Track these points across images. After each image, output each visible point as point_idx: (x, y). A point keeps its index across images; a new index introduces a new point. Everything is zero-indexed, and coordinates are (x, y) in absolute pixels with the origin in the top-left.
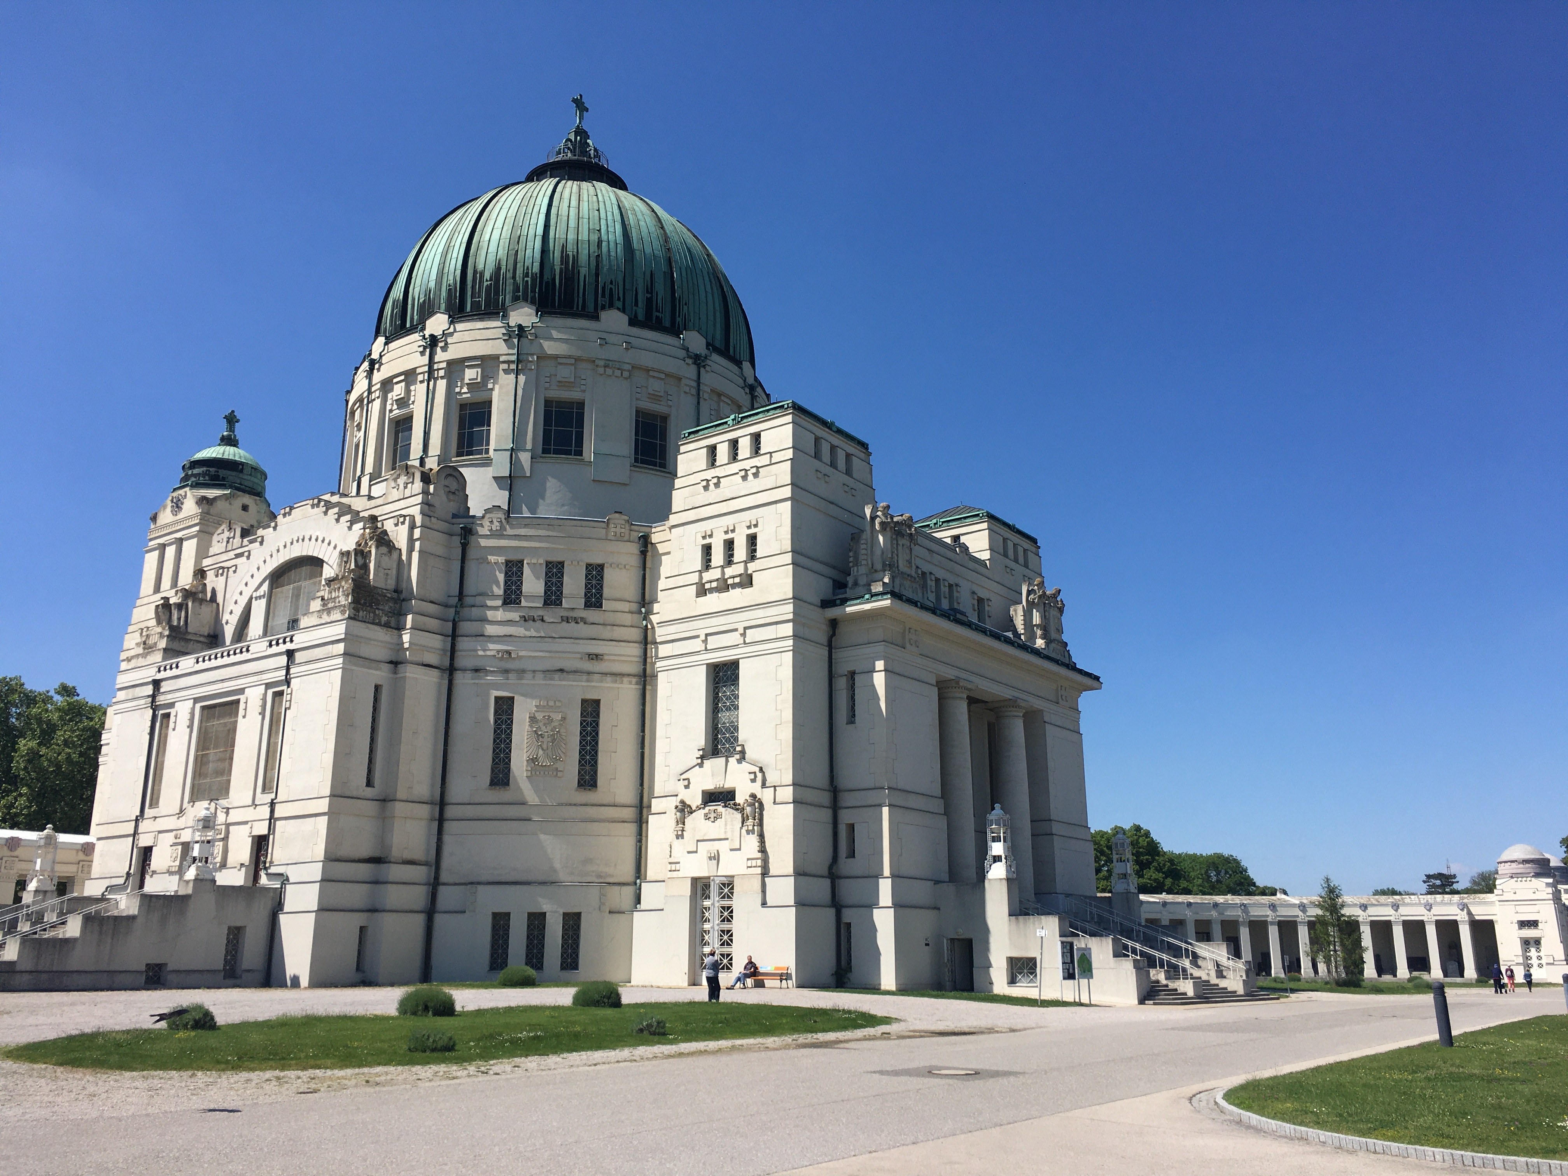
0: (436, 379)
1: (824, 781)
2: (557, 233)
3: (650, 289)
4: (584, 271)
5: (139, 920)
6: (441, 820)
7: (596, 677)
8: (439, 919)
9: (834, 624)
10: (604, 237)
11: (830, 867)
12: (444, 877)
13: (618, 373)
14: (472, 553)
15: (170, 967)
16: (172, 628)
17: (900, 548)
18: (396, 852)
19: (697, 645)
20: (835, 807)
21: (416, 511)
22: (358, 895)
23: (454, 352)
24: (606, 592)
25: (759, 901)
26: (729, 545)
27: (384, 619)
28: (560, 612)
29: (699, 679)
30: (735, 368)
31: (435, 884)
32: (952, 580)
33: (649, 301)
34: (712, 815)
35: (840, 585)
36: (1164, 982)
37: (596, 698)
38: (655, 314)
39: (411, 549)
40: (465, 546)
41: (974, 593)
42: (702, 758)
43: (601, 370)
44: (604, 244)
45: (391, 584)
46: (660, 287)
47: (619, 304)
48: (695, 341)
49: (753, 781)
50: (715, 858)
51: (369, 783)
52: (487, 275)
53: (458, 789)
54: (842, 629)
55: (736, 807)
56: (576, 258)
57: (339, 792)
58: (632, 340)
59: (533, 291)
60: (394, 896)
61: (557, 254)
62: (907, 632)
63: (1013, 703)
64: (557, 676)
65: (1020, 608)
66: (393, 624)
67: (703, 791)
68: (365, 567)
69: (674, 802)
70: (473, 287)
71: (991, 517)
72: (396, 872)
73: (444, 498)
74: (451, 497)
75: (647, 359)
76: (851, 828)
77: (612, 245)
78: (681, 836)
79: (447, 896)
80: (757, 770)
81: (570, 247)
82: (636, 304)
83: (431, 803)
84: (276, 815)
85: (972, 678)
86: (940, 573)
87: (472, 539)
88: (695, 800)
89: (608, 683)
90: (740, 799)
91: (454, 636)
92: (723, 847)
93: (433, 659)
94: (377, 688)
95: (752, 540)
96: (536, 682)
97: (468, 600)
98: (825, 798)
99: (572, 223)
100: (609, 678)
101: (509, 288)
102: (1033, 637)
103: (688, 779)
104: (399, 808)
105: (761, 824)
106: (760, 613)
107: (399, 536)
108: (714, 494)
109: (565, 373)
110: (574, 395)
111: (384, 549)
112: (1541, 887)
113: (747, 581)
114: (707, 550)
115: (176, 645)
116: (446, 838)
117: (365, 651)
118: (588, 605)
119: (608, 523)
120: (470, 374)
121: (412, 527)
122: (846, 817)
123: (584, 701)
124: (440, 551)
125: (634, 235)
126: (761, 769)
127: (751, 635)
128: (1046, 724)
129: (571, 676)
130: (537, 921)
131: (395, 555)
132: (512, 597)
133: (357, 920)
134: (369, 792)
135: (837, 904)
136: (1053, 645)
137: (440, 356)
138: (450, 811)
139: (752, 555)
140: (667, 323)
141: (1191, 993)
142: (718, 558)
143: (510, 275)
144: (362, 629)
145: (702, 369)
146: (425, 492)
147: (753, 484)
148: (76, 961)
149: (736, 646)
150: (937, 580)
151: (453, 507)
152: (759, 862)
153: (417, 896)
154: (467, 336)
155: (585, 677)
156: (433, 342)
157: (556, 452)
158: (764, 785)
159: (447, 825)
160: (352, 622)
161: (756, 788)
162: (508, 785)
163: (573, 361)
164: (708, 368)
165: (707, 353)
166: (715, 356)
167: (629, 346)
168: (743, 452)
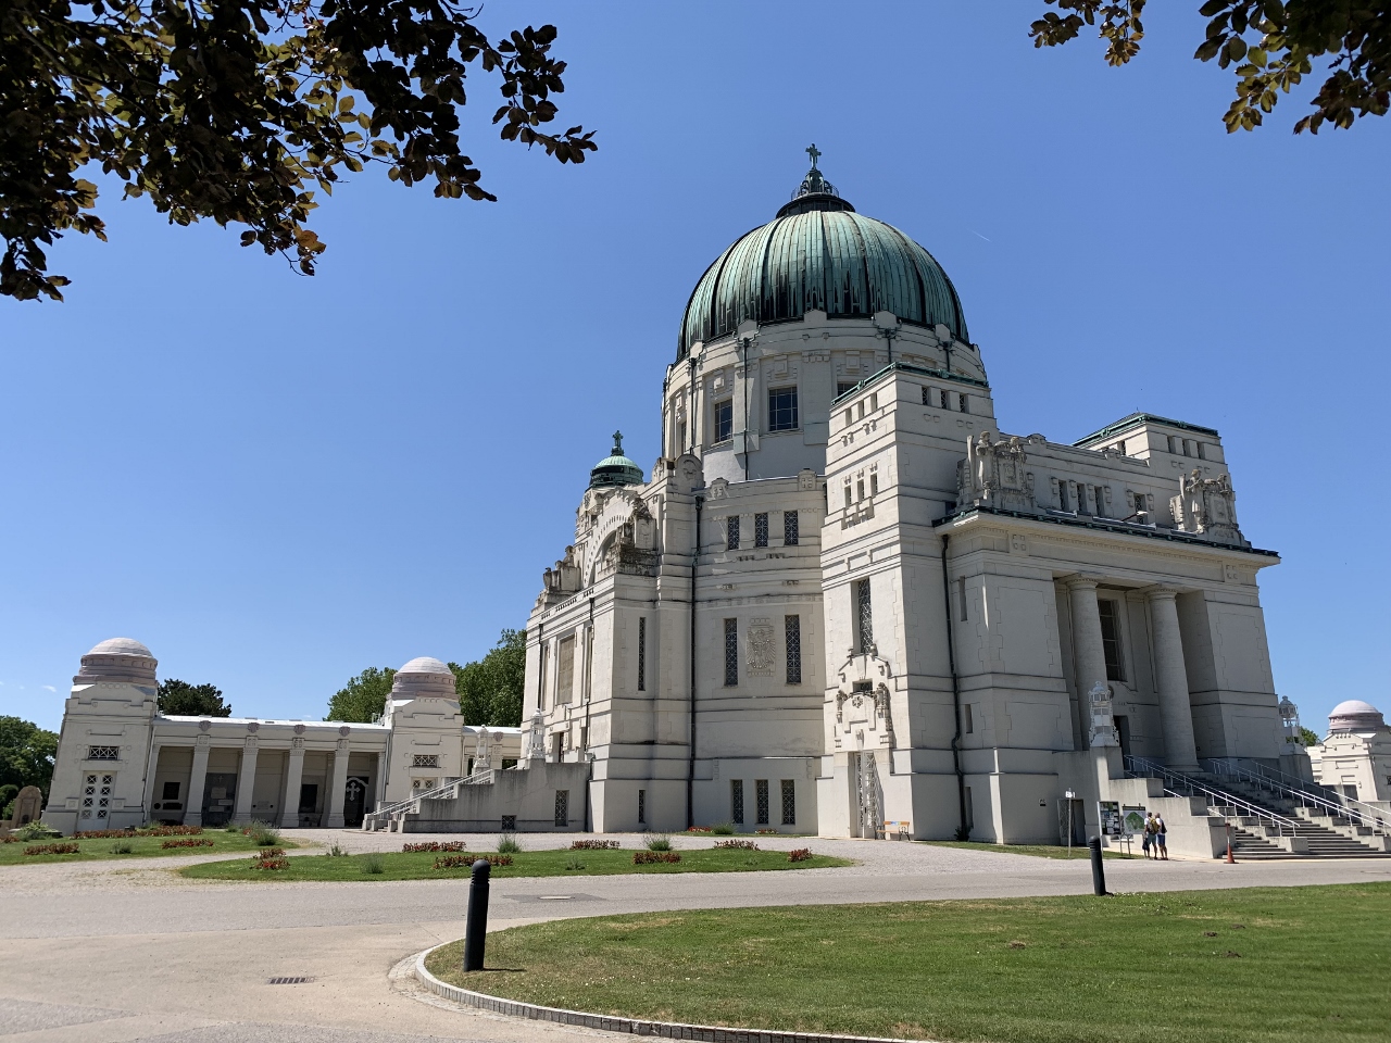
0: (697, 390)
1: (946, 670)
2: (773, 262)
3: (847, 287)
4: (793, 285)
5: (495, 787)
6: (694, 712)
7: (794, 597)
8: (695, 783)
9: (946, 538)
10: (808, 255)
11: (954, 740)
12: (698, 755)
13: (820, 358)
14: (704, 515)
15: (518, 818)
16: (551, 588)
17: (1001, 468)
18: (661, 737)
19: (843, 568)
20: (956, 691)
21: (663, 491)
22: (637, 768)
23: (708, 367)
24: (801, 532)
25: (888, 771)
26: (861, 485)
27: (644, 570)
28: (766, 551)
29: (845, 594)
30: (928, 332)
31: (693, 759)
32: (1099, 483)
33: (847, 296)
34: (857, 702)
35: (951, 505)
36: (1266, 839)
37: (796, 613)
38: (853, 304)
39: (662, 519)
40: (699, 510)
41: (1129, 491)
42: (851, 657)
43: (807, 359)
44: (808, 260)
45: (650, 545)
46: (856, 285)
47: (821, 304)
48: (885, 319)
49: (882, 673)
50: (861, 736)
51: (641, 688)
52: (728, 306)
53: (703, 691)
54: (954, 542)
55: (872, 695)
56: (787, 277)
57: (618, 696)
58: (830, 330)
59: (757, 310)
60: (660, 768)
61: (774, 277)
62: (1010, 539)
63: (1159, 587)
64: (765, 599)
65: (1178, 499)
66: (651, 574)
67: (854, 683)
68: (631, 535)
69: (836, 692)
70: (720, 316)
71: (1150, 419)
72: (660, 750)
73: (684, 477)
74: (689, 476)
75: (841, 343)
76: (968, 706)
77: (814, 260)
78: (840, 720)
79: (701, 768)
80: (884, 664)
81: (783, 270)
82: (836, 301)
83: (687, 700)
84: (590, 713)
85: (1102, 570)
86: (1081, 479)
87: (704, 504)
88: (848, 689)
89: (804, 601)
90: (875, 688)
91: (694, 577)
92: (865, 727)
93: (681, 595)
94: (642, 620)
95: (874, 479)
96: (751, 605)
97: (704, 550)
98: (947, 684)
99: (785, 251)
100: (804, 598)
101: (742, 311)
102: (1191, 525)
103: (843, 674)
104: (660, 704)
105: (888, 708)
106: (879, 537)
107: (654, 509)
108: (851, 447)
109: (780, 367)
110: (789, 382)
111: (643, 521)
112: (1359, 743)
113: (869, 514)
114: (848, 490)
115: (553, 600)
116: (698, 725)
117: (630, 594)
118: (788, 543)
119: (798, 478)
120: (718, 382)
121: (662, 503)
122: (964, 698)
123: (787, 617)
124: (683, 516)
125: (834, 247)
126: (887, 664)
127: (877, 556)
128: (1208, 603)
129: (776, 599)
130: (762, 786)
131: (652, 524)
132: (733, 543)
133: (638, 785)
134: (642, 694)
135: (960, 773)
136: (1212, 530)
137: (699, 373)
138: (700, 706)
139: (875, 491)
140: (863, 310)
141: (1289, 850)
142: (855, 498)
143: (742, 302)
144: (626, 579)
145: (893, 341)
146: (670, 476)
147: (874, 435)
148: (457, 813)
149: (866, 566)
150: (1080, 487)
151: (692, 483)
152: (887, 739)
153: (681, 768)
154: (713, 354)
155: (786, 598)
156: (693, 362)
157: (780, 428)
158: (890, 676)
159: (698, 715)
160: (619, 576)
161: (884, 679)
162: (736, 683)
163: (785, 357)
164: (898, 338)
165: (898, 326)
166: (905, 327)
167: (827, 336)
168: (868, 410)
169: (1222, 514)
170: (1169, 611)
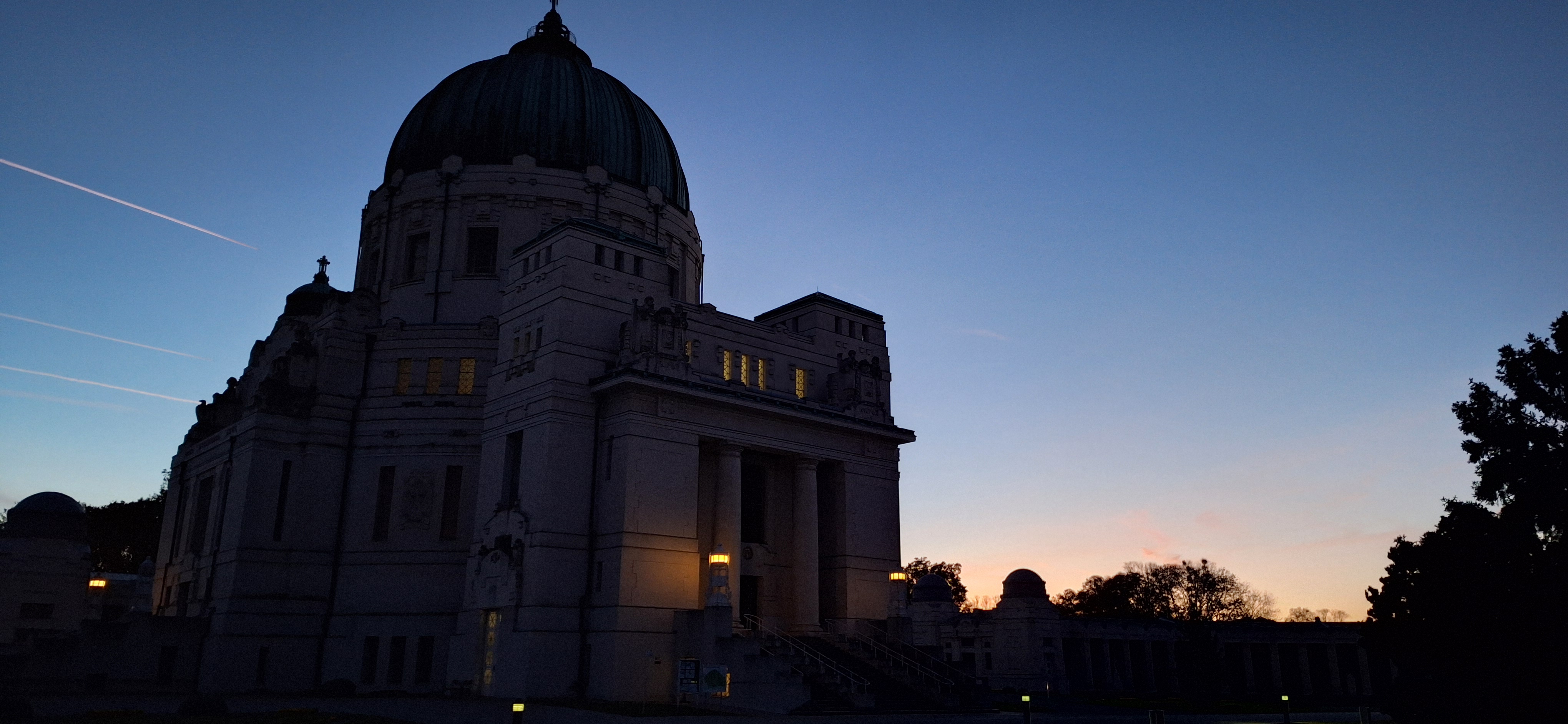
0: (393, 221)
1: (585, 529)
6: (336, 565)
7: (460, 448)
8: (327, 641)
11: (583, 598)
12: (335, 611)
13: (525, 204)
14: (374, 355)
18: (294, 591)
19: (502, 420)
20: (592, 549)
23: (406, 198)
25: (512, 628)
26: (528, 336)
27: (296, 411)
28: (435, 398)
29: (501, 447)
30: (640, 193)
31: (329, 615)
32: (765, 355)
33: (561, 146)
34: (495, 558)
35: (611, 365)
37: (457, 465)
38: (566, 155)
40: (369, 350)
41: (792, 365)
42: (497, 511)
43: (511, 203)
45: (307, 384)
46: (571, 134)
47: (532, 150)
48: (597, 174)
49: (521, 529)
50: (494, 592)
51: (277, 537)
53: (349, 543)
55: (509, 551)
57: (244, 545)
58: (538, 177)
59: (466, 145)
62: (659, 402)
63: (802, 457)
64: (428, 449)
66: (304, 415)
67: (496, 538)
69: (480, 546)
72: (291, 606)
73: (355, 313)
74: (363, 312)
76: (600, 564)
78: (478, 576)
79: (336, 625)
80: (524, 519)
82: (549, 149)
83: (330, 552)
84: (218, 562)
85: (751, 438)
86: (749, 351)
87: (375, 344)
88: (490, 544)
89: (469, 453)
90: (513, 543)
91: (353, 421)
93: (337, 440)
94: (287, 464)
95: (540, 331)
96: (412, 454)
97: (369, 393)
98: (584, 542)
100: (470, 449)
103: (488, 528)
104: (298, 556)
105: (521, 564)
106: (538, 391)
108: (523, 298)
109: (482, 207)
110: (493, 224)
113: (530, 368)
114: (517, 341)
116: (339, 579)
117: (275, 435)
119: (480, 325)
121: (326, 338)
122: (599, 557)
123: (450, 468)
124: (350, 355)
126: (527, 519)
127: (532, 410)
128: (846, 474)
129: (440, 449)
130: (399, 643)
133: (261, 643)
134: (276, 544)
135: (584, 631)
136: (858, 407)
137: (397, 202)
138: (343, 559)
139: (539, 345)
140: (576, 162)
142: (521, 350)
144: (269, 419)
145: (601, 197)
147: (543, 288)
149: (523, 419)
151: (364, 320)
152: (515, 595)
154: (414, 184)
155: (451, 449)
157: (476, 274)
158: (527, 532)
159: (340, 568)
161: (521, 535)
162: (387, 536)
163: (489, 198)
165: (608, 182)
166: (615, 185)
167: (533, 182)
168: (542, 262)
169: (869, 394)
170: (810, 479)
